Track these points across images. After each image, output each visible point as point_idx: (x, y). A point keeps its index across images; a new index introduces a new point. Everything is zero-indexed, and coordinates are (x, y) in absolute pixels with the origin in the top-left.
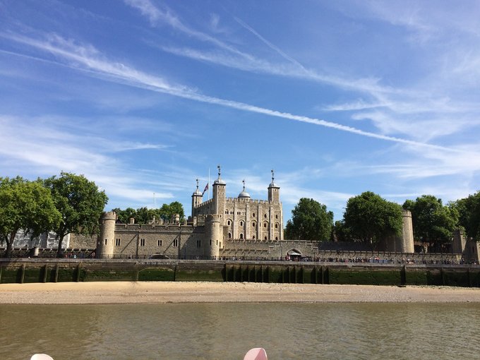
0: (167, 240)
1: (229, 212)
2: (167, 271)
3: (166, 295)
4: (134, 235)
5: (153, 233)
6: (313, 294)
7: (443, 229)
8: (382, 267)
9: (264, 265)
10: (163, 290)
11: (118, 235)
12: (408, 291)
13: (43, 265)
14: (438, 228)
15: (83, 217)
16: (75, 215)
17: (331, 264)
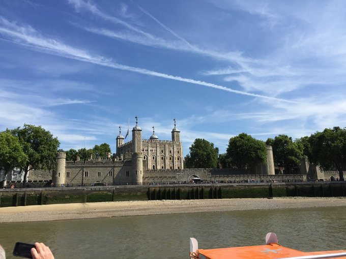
0: (105, 172)
1: (145, 150)
2: (107, 195)
3: (110, 211)
4: (80, 169)
5: (94, 167)
6: (212, 206)
7: (293, 158)
8: (257, 185)
9: (176, 187)
10: (106, 208)
11: (68, 170)
12: (275, 201)
13: (15, 193)
14: (290, 157)
15: (43, 157)
16: (37, 155)
17: (222, 184)
